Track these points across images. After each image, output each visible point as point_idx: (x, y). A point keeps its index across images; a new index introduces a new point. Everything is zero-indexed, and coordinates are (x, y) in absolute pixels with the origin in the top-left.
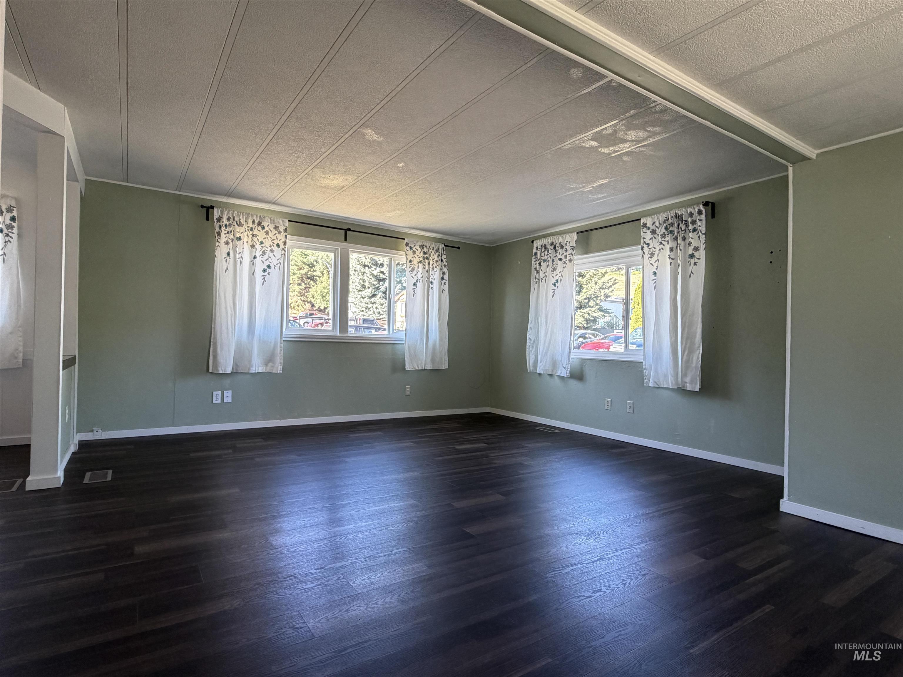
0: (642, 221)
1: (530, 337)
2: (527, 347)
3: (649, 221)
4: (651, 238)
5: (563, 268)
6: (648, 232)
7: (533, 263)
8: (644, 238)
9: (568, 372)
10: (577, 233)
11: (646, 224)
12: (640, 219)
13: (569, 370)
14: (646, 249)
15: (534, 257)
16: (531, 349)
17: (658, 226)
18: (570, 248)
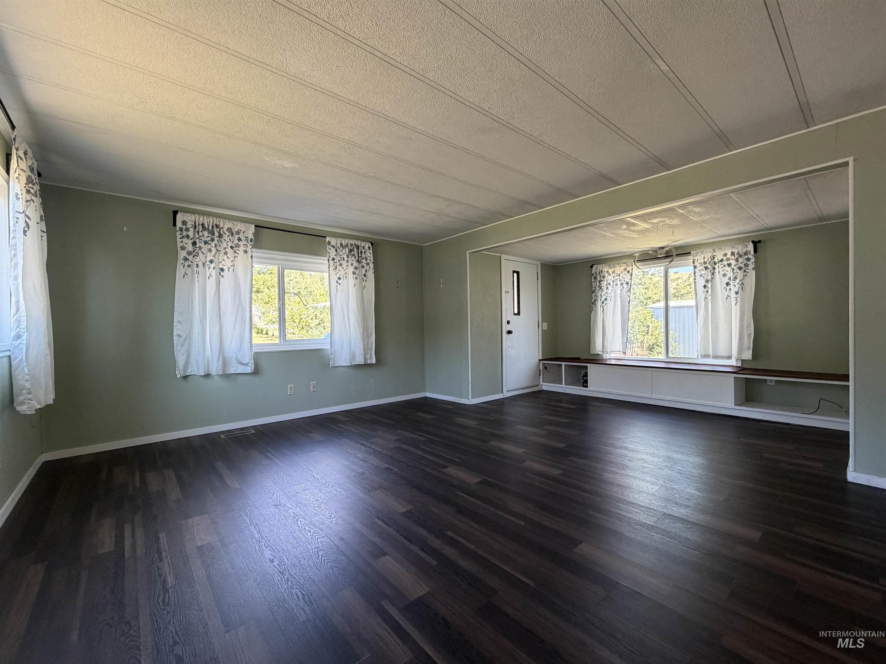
0: (328, 239)
1: (178, 332)
2: (175, 345)
3: (333, 241)
4: (335, 255)
5: (235, 257)
6: (333, 250)
7: (179, 240)
8: (329, 253)
9: (253, 367)
10: (256, 226)
11: (330, 242)
12: (326, 237)
13: (253, 365)
14: (331, 261)
15: (179, 232)
16: (179, 348)
17: (339, 246)
18: (245, 238)
